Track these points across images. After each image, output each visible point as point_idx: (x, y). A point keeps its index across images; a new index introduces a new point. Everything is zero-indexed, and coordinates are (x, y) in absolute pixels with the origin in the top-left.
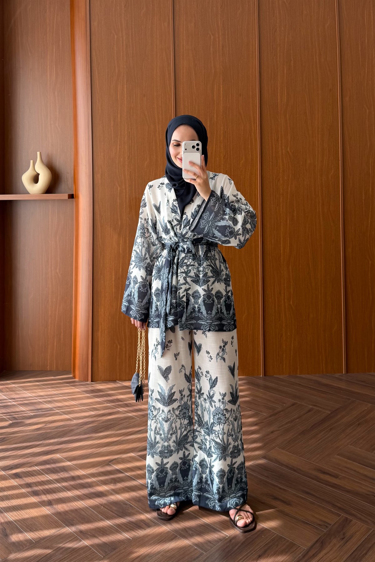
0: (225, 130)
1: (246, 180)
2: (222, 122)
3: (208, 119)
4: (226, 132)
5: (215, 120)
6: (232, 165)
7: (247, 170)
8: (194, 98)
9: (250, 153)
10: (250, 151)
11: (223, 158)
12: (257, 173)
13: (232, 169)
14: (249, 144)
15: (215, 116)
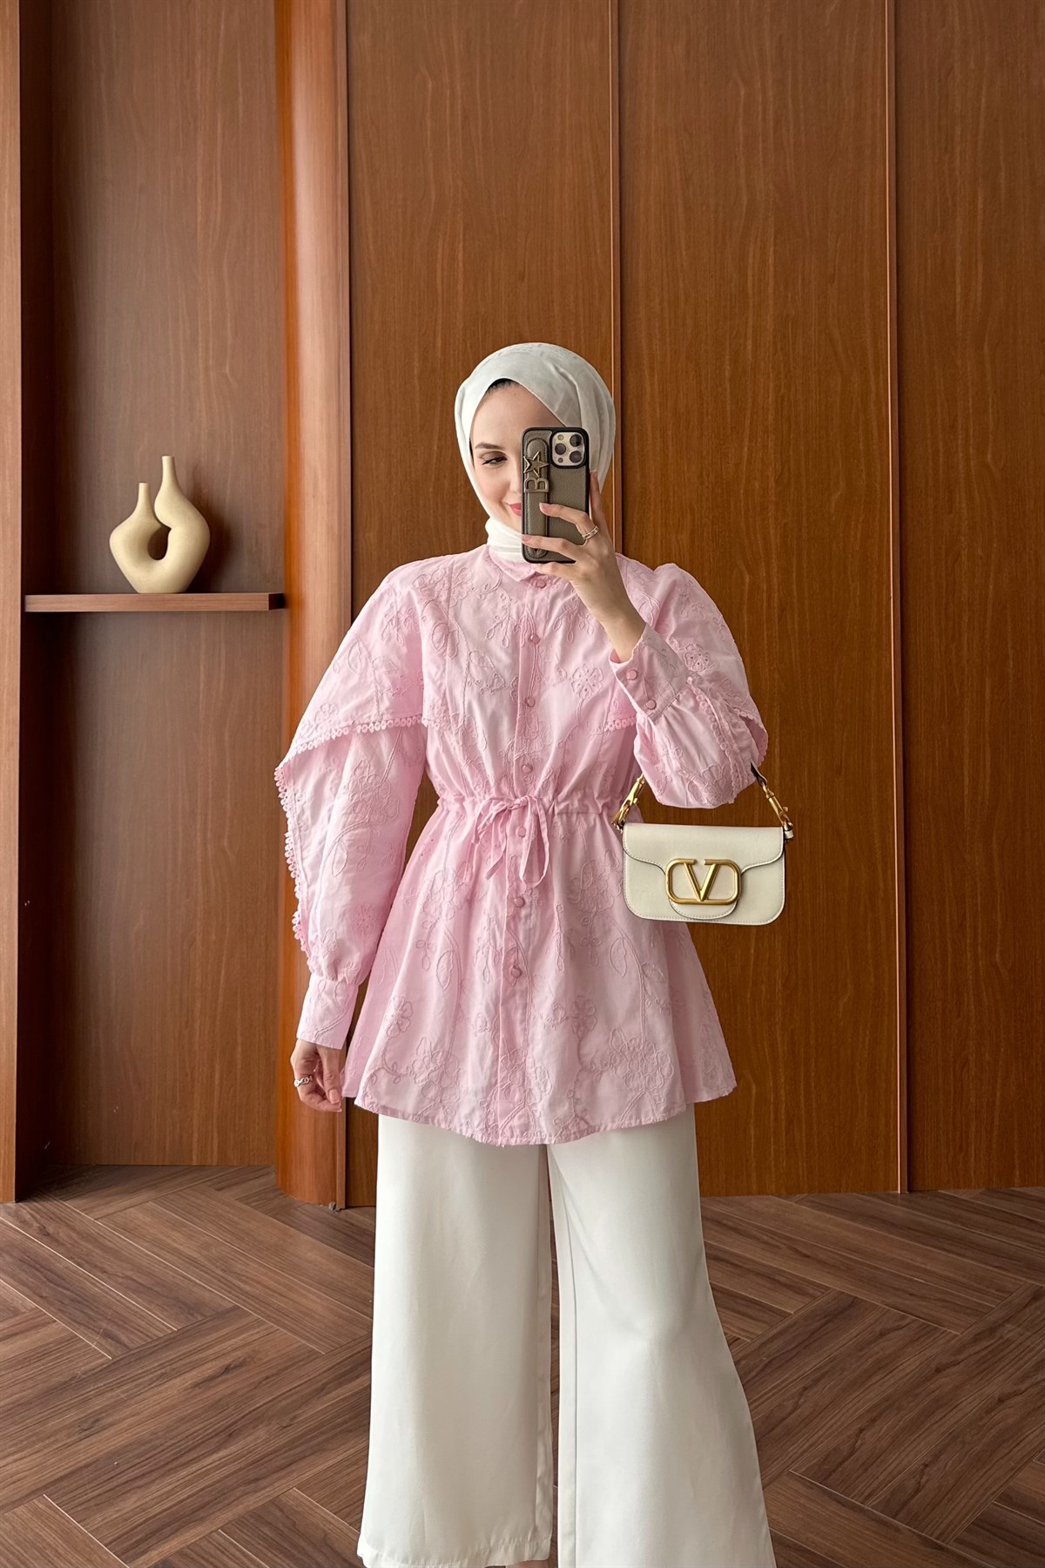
0: (782, 391)
1: (850, 556)
2: (771, 365)
3: (727, 357)
4: (786, 399)
5: (750, 357)
6: (804, 508)
7: (853, 523)
8: (681, 285)
9: (863, 467)
10: (863, 460)
11: (776, 482)
12: (886, 532)
13: (805, 520)
14: (861, 440)
15: (750, 347)
